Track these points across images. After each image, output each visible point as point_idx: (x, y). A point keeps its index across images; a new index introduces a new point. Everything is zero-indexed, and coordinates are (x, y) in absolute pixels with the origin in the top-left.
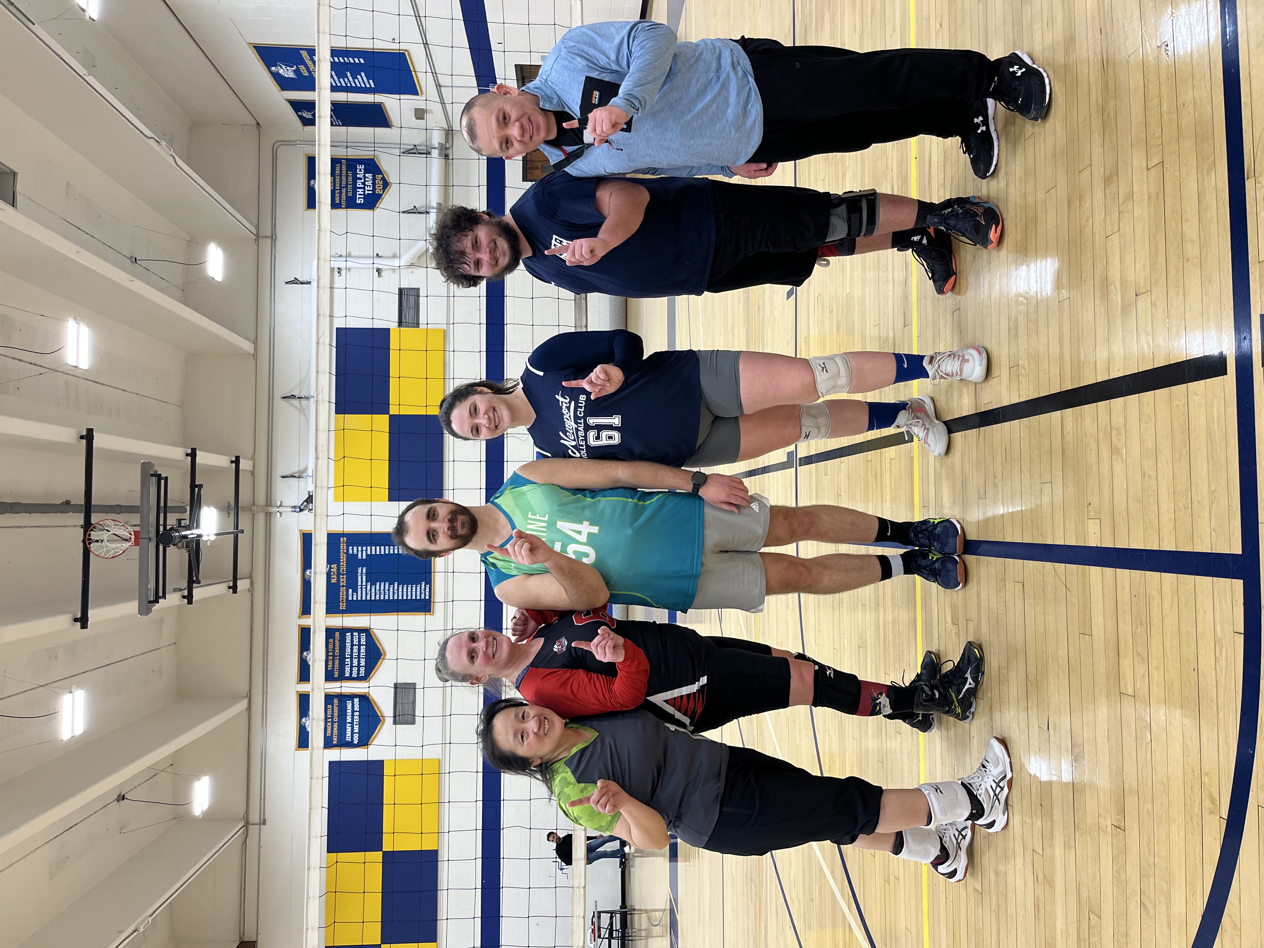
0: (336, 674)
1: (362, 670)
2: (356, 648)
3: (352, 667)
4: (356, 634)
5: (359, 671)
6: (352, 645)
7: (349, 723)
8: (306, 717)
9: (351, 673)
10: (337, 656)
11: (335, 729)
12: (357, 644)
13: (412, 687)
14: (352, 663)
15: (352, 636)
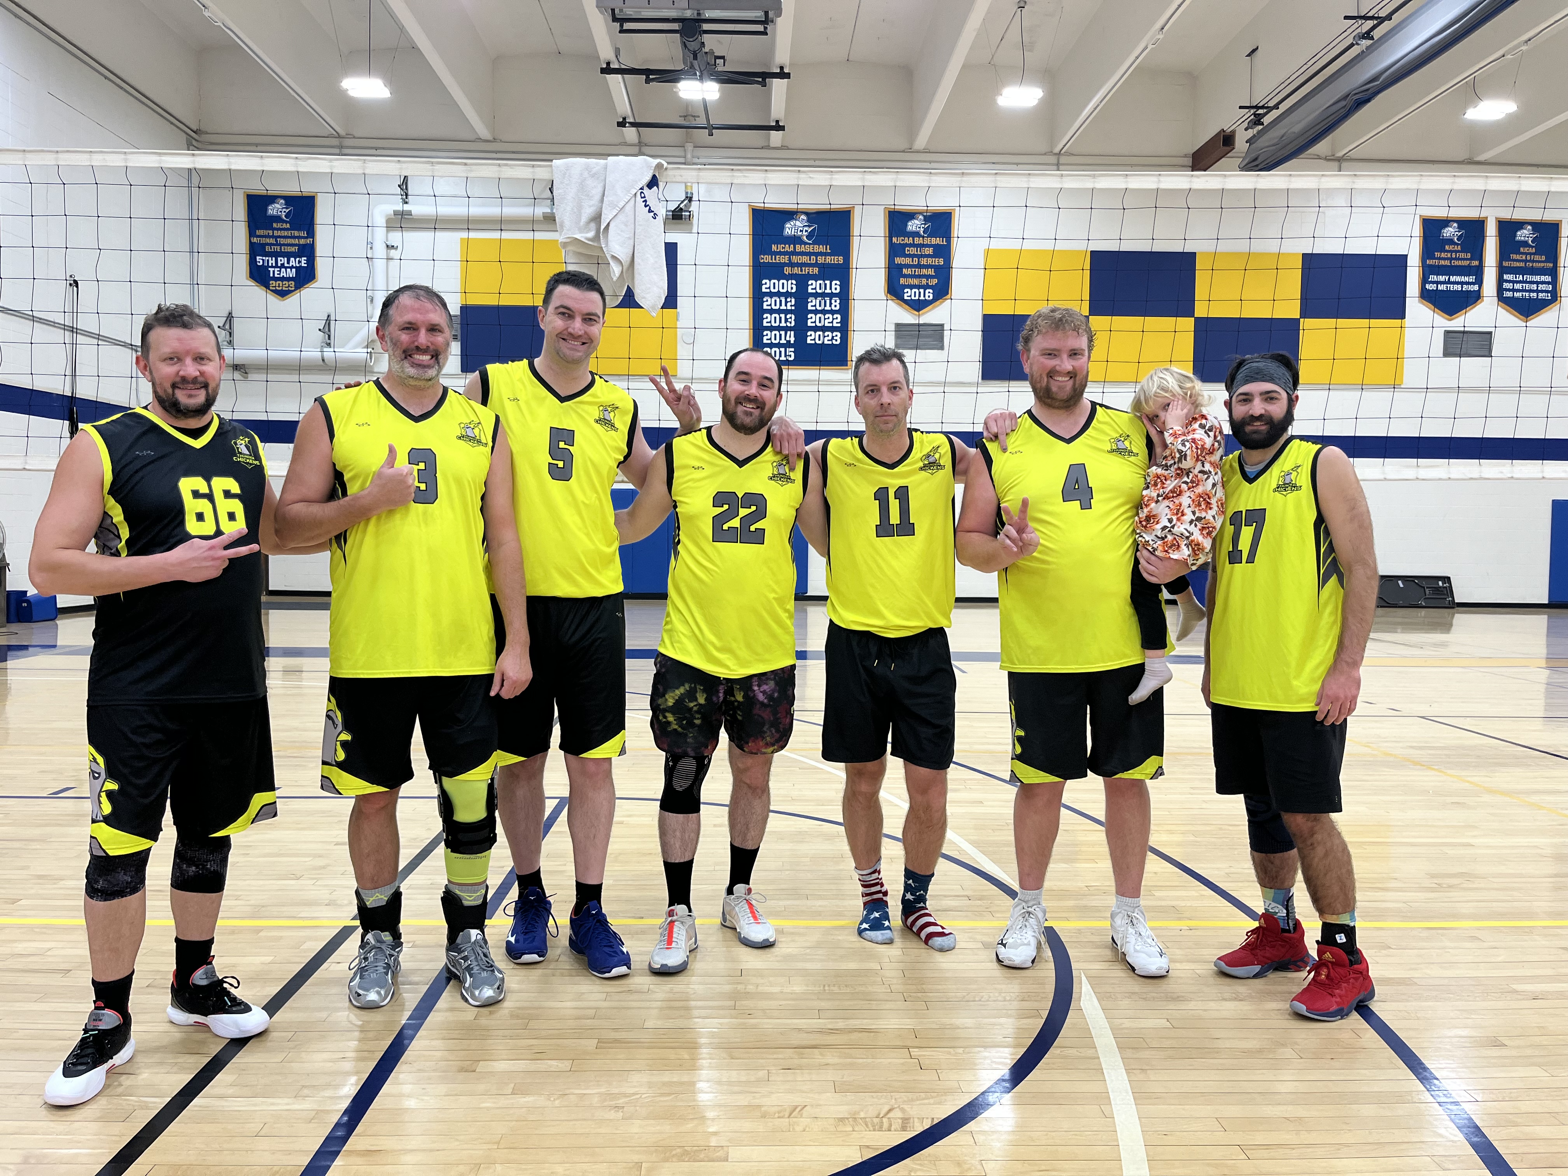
0: (1505, 264)
1: (1510, 294)
2: (1534, 287)
3: (1513, 282)
4: (1550, 288)
5: (1509, 290)
6: (1537, 283)
7: (1449, 278)
8: (1458, 228)
9: (1507, 281)
10: (1525, 264)
11: (1442, 263)
12: (1539, 289)
13: (1487, 352)
14: (1518, 282)
15: (1548, 283)
